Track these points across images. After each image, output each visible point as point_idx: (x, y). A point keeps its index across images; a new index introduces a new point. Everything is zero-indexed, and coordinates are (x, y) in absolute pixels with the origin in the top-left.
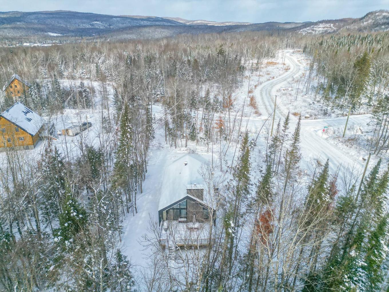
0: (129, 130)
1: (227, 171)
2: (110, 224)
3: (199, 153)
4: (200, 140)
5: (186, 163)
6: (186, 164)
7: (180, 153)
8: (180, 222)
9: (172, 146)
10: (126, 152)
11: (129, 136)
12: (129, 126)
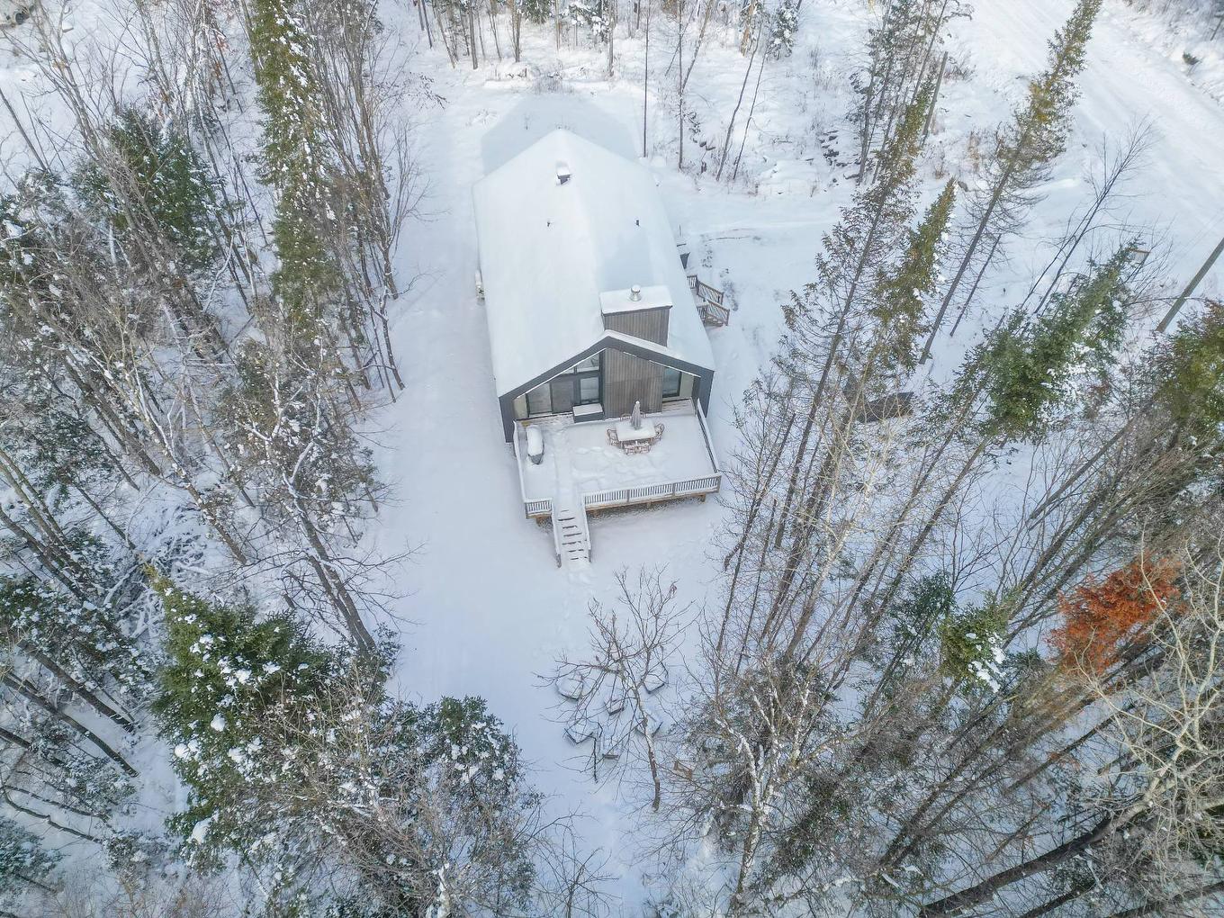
0: (296, 48)
1: (704, 169)
2: (329, 482)
3: (578, 86)
4: (574, 22)
5: (563, 172)
6: (564, 179)
7: (501, 93)
8: (577, 419)
9: (455, 55)
10: (309, 159)
11: (303, 81)
12: (291, 28)
